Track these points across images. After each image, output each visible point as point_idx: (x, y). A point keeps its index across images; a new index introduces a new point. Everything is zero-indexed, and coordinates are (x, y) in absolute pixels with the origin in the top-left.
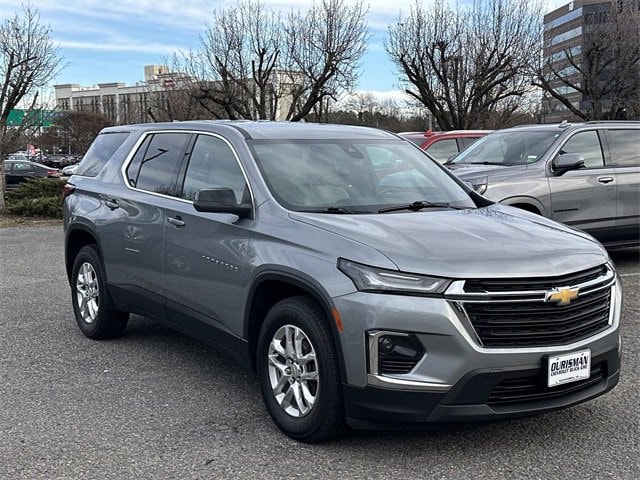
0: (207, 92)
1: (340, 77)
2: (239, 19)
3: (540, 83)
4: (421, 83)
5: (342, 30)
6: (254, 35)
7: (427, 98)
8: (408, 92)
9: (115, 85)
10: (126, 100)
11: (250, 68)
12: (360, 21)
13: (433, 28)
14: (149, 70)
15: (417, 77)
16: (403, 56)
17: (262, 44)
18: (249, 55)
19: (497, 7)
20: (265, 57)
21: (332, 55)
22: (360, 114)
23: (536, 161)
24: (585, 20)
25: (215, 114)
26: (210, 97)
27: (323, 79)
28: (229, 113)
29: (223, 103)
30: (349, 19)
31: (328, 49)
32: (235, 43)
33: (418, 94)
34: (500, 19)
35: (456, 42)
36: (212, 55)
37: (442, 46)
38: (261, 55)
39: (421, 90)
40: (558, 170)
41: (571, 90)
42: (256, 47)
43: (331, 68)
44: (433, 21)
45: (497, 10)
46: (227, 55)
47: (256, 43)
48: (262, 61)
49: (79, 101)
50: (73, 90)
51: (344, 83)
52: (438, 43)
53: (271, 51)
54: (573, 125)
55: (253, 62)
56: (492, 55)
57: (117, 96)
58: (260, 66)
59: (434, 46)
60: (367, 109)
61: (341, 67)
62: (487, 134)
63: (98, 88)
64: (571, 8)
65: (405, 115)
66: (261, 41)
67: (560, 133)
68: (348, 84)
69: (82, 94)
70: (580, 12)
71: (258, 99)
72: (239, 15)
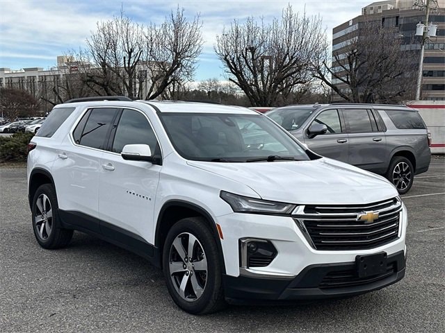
0: (91, 77)
1: (184, 70)
2: (115, 28)
3: (319, 75)
4: (238, 73)
5: (184, 38)
6: (125, 39)
7: (243, 84)
8: (230, 79)
9: (36, 69)
10: (43, 80)
11: (122, 61)
12: (197, 32)
13: (246, 38)
14: (60, 59)
15: (236, 69)
16: (226, 56)
17: (130, 46)
18: (121, 53)
19: (288, 25)
20: (132, 54)
21: (178, 54)
22: (209, 92)
23: (297, 128)
24: (359, 32)
25: (98, 93)
26: (93, 81)
27: (172, 70)
28: (107, 92)
29: (103, 85)
30: (189, 31)
31: (175, 50)
32: (111, 44)
33: (237, 81)
34: (290, 33)
35: (262, 47)
36: (96, 52)
37: (253, 50)
38: (130, 53)
39: (239, 79)
40: (311, 135)
41: (339, 81)
42: (126, 48)
43: (177, 63)
44: (246, 33)
45: (288, 27)
46: (106, 52)
47: (126, 45)
48: (130, 57)
49: (10, 80)
50: (6, 72)
51: (186, 73)
52: (250, 48)
53: (136, 50)
54: (322, 105)
55: (124, 58)
56: (285, 58)
57: (37, 77)
58: (129, 61)
59: (246, 50)
60: (214, 89)
61: (184, 62)
62: (269, 110)
63: (24, 71)
64: (351, 24)
65: (240, 94)
66: (130, 43)
67: (314, 111)
68: (188, 74)
69: (11, 76)
70: (356, 27)
71: (128, 83)
72: (114, 26)
